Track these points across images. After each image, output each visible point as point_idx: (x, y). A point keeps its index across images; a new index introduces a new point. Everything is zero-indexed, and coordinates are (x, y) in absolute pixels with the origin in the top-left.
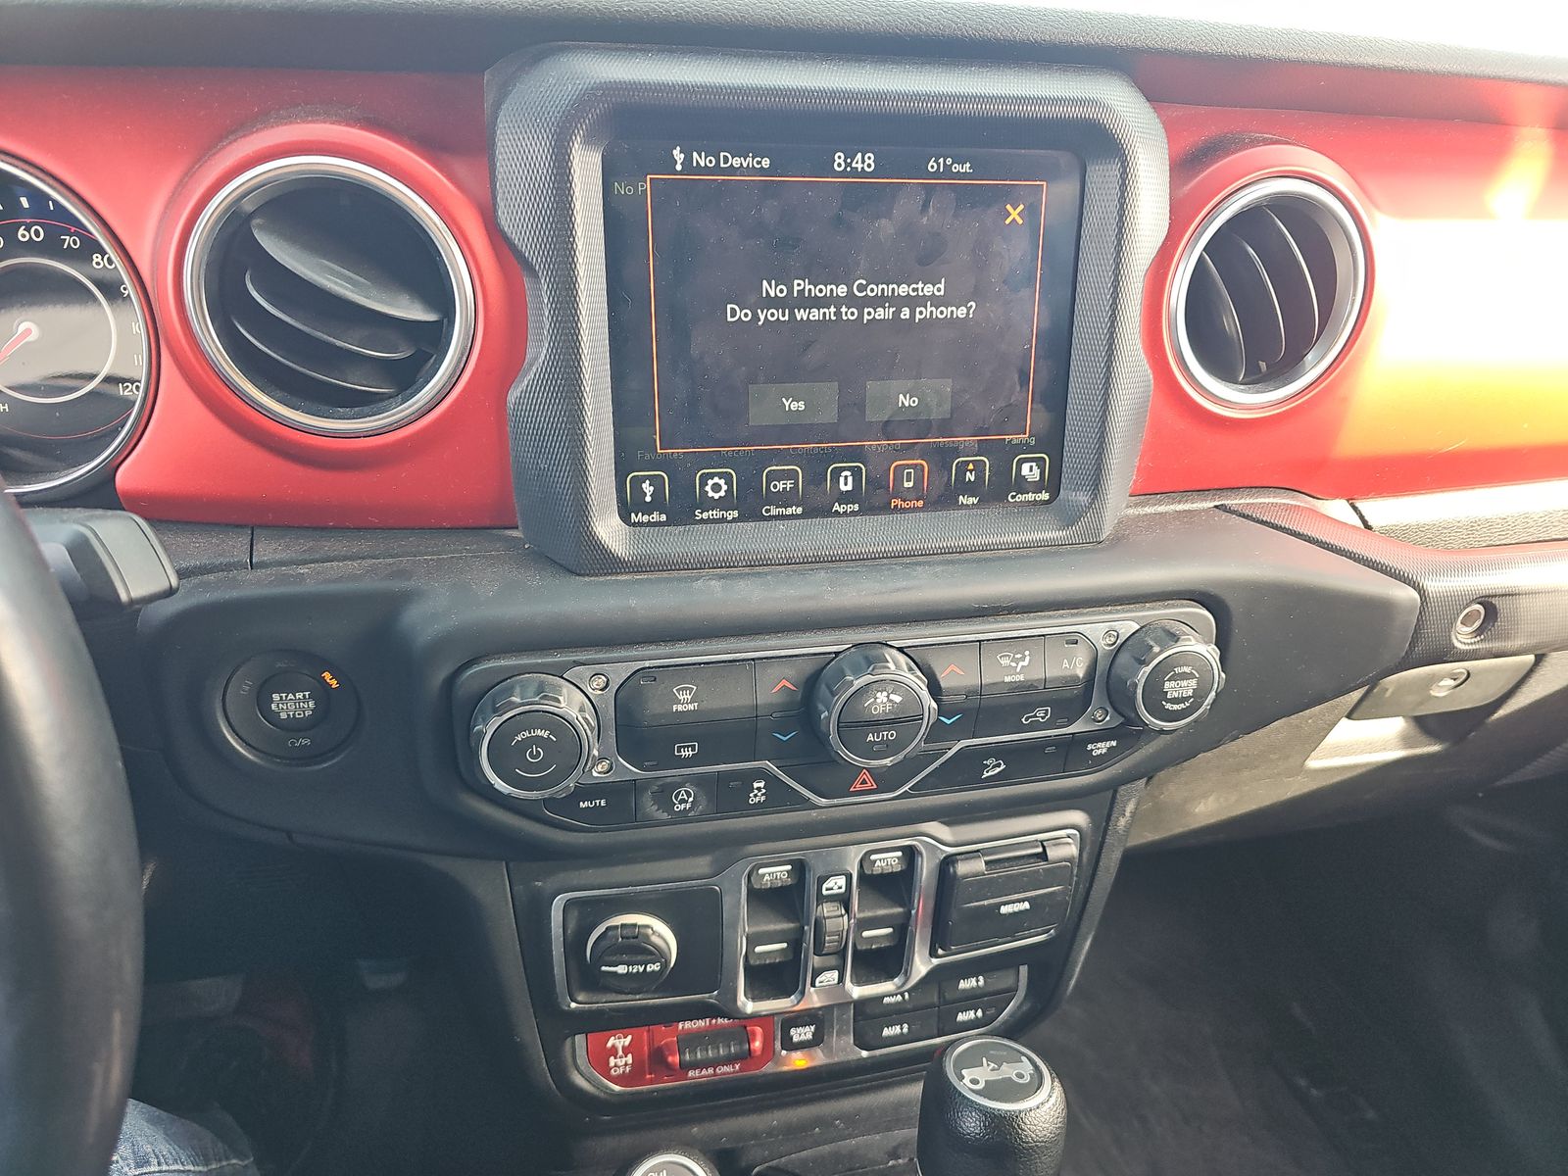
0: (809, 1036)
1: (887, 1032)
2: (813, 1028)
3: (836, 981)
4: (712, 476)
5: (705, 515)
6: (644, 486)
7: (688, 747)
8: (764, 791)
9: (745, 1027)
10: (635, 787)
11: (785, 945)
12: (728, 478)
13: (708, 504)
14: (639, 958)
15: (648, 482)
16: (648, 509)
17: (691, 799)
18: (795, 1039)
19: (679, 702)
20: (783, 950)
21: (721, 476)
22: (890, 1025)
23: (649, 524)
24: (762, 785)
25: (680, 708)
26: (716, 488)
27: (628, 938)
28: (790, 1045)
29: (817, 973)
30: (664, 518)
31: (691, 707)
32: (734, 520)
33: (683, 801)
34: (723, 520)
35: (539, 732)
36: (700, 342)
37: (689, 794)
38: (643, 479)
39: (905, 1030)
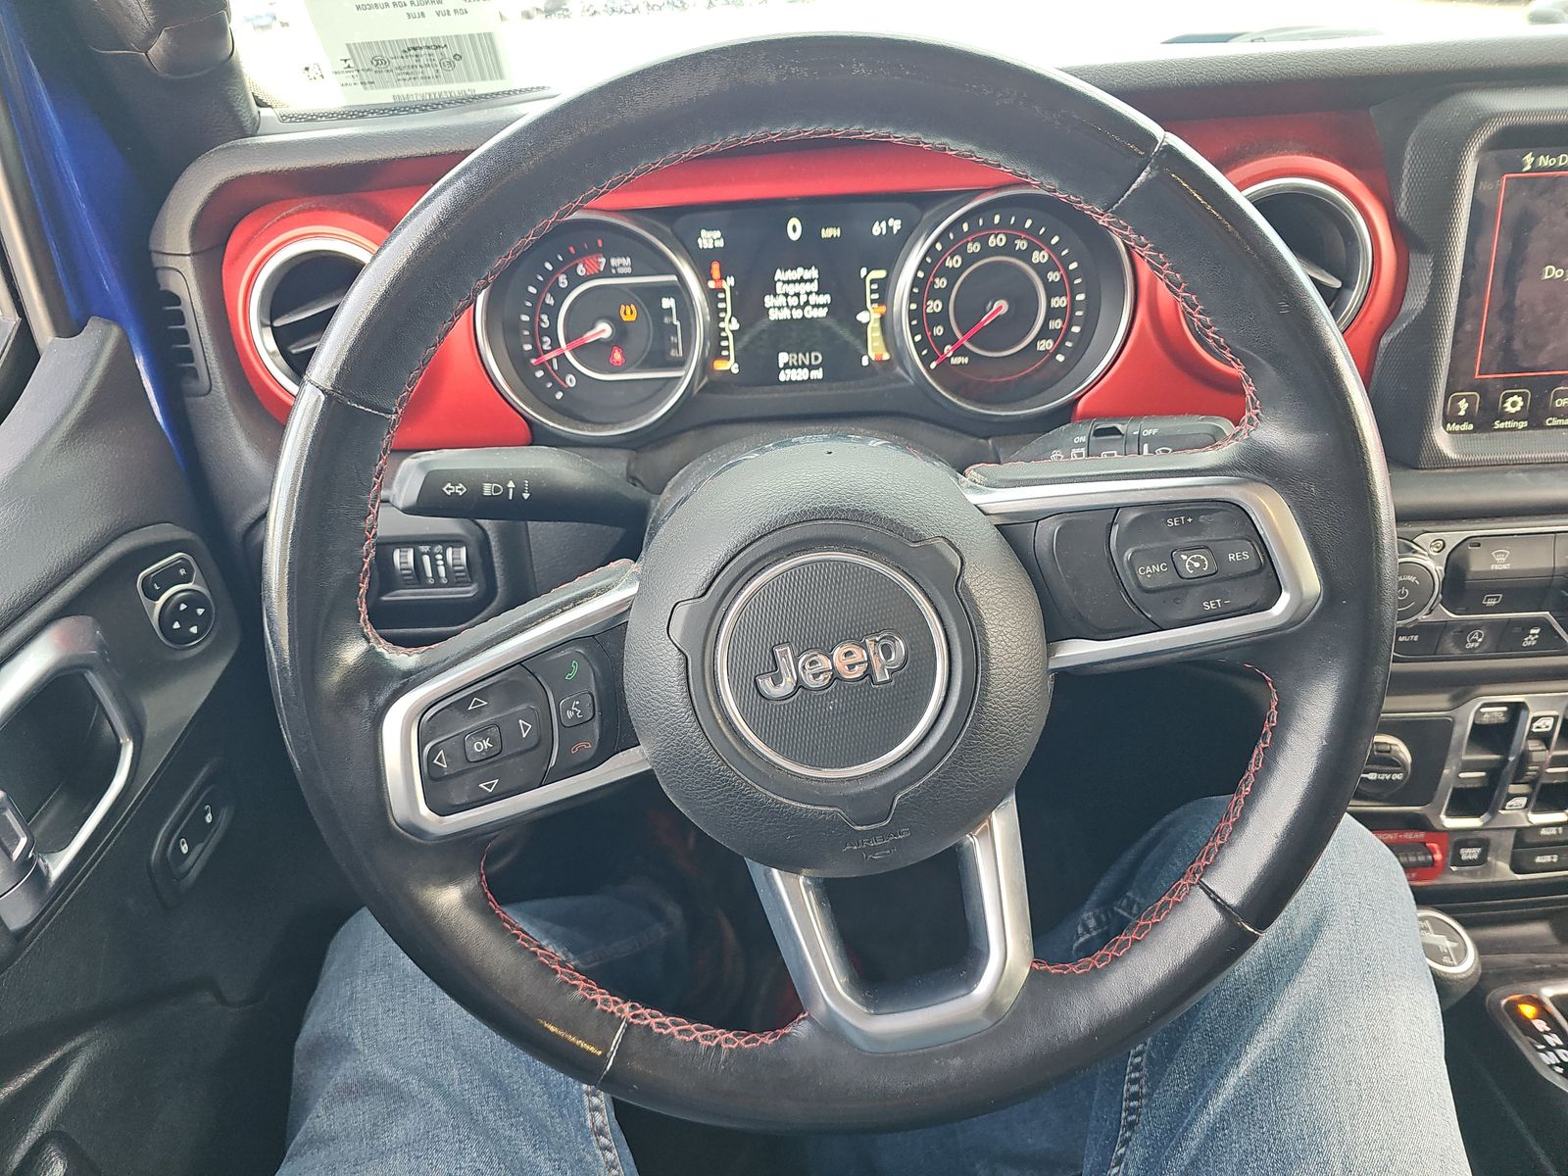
0: (1476, 857)
1: (1539, 860)
2: (1479, 850)
3: (1523, 806)
4: (1512, 395)
5: (1502, 425)
6: (1460, 403)
7: (1494, 597)
8: (1537, 636)
9: (1425, 844)
10: (1445, 627)
11: (1483, 774)
12: (1524, 396)
13: (1504, 416)
14: (1388, 768)
15: (1464, 400)
16: (1460, 421)
17: (1480, 640)
18: (1464, 857)
19: (1496, 563)
20: (1481, 777)
21: (1519, 394)
22: (1542, 854)
23: (1460, 432)
24: (1537, 631)
25: (1497, 567)
26: (1514, 404)
27: (1381, 752)
28: (1458, 861)
29: (1511, 797)
30: (1471, 427)
31: (1505, 567)
32: (1524, 429)
33: (1475, 641)
34: (1515, 429)
35: (1409, 578)
36: (1524, 291)
37: (1480, 635)
38: (1460, 399)
39: (1555, 860)
